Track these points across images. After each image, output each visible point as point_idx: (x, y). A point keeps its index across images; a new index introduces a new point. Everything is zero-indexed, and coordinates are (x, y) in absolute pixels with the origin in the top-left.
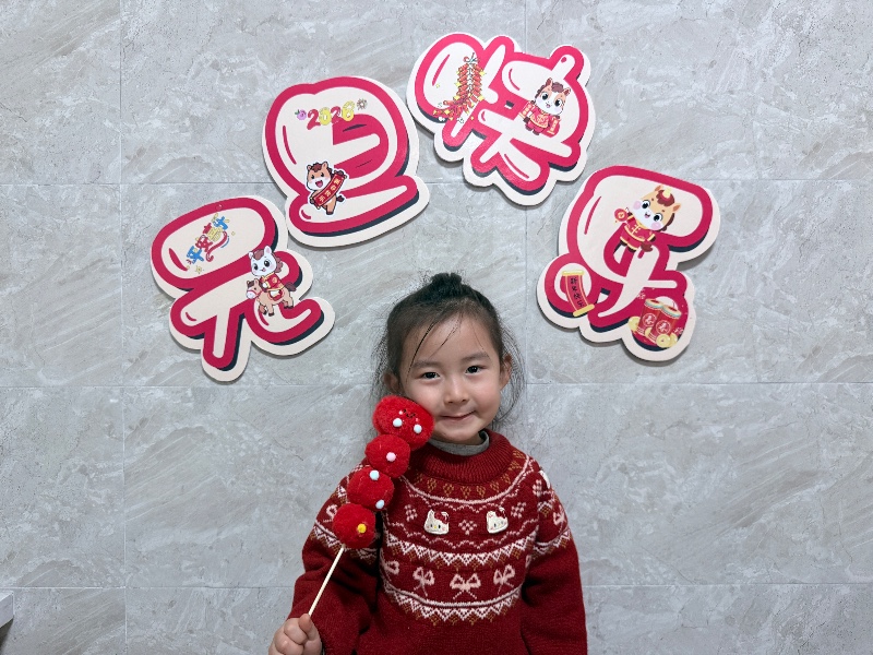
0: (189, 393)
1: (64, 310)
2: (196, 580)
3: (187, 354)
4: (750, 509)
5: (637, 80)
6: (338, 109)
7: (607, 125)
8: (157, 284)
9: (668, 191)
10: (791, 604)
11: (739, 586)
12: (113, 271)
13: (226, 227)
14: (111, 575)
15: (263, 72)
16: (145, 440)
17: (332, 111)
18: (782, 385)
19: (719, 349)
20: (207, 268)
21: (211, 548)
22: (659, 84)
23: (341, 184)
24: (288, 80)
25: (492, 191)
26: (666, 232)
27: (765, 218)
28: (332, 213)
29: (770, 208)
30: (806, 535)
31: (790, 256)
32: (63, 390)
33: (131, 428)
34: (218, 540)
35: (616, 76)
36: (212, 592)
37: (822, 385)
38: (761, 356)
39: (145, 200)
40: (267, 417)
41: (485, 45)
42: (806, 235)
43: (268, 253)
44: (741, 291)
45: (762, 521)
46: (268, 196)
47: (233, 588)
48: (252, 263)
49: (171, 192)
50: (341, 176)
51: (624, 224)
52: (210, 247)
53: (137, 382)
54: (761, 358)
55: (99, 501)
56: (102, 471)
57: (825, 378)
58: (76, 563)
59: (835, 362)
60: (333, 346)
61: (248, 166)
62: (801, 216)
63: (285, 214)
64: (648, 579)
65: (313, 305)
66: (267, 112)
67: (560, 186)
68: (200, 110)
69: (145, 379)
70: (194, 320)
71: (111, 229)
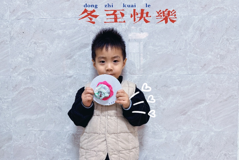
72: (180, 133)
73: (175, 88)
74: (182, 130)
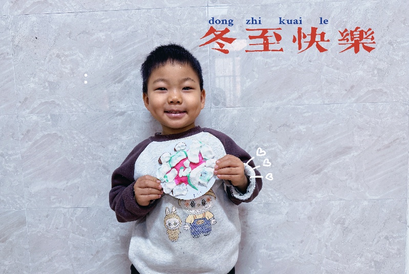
72: (311, 204)
73: (302, 128)
74: (314, 200)
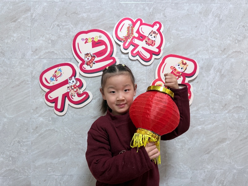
0: (50, 119)
1: (13, 95)
2: (52, 173)
3: (50, 107)
4: (209, 149)
5: (176, 31)
6: (93, 38)
7: (168, 43)
8: (41, 88)
9: (185, 61)
10: (221, 175)
11: (206, 171)
12: (28, 84)
13: (61, 71)
14: (27, 173)
15: (72, 27)
16: (37, 133)
17: (92, 39)
18: (217, 114)
19: (200, 105)
20: (56, 83)
21: (57, 164)
22: (182, 32)
23: (94, 59)
24: (79, 29)
25: (137, 61)
26: (184, 72)
27: (211, 69)
28: (92, 67)
29: (213, 66)
30: (224, 156)
31: (218, 79)
32: (13, 118)
33: (33, 129)
34: (59, 162)
35: (170, 30)
36: (57, 177)
37: (227, 114)
38: (211, 106)
39: (38, 63)
40: (73, 125)
41: (134, 21)
42: (222, 73)
43: (73, 78)
44: (205, 88)
45: (212, 152)
46: (73, 63)
47: (63, 175)
48: (69, 81)
49: (45, 61)
50: (94, 57)
51: (173, 70)
52: (57, 77)
53: (35, 116)
54: (211, 107)
55: (23, 151)
56: (24, 142)
57: (228, 112)
58: (16, 169)
59: (231, 108)
60: (92, 105)
61: (68, 54)
62: (221, 68)
63: (78, 67)
64: (182, 169)
65: (86, 93)
66: (73, 39)
67: (155, 60)
68: (53, 38)
69: (37, 115)
70: (52, 98)
71: (27, 72)
